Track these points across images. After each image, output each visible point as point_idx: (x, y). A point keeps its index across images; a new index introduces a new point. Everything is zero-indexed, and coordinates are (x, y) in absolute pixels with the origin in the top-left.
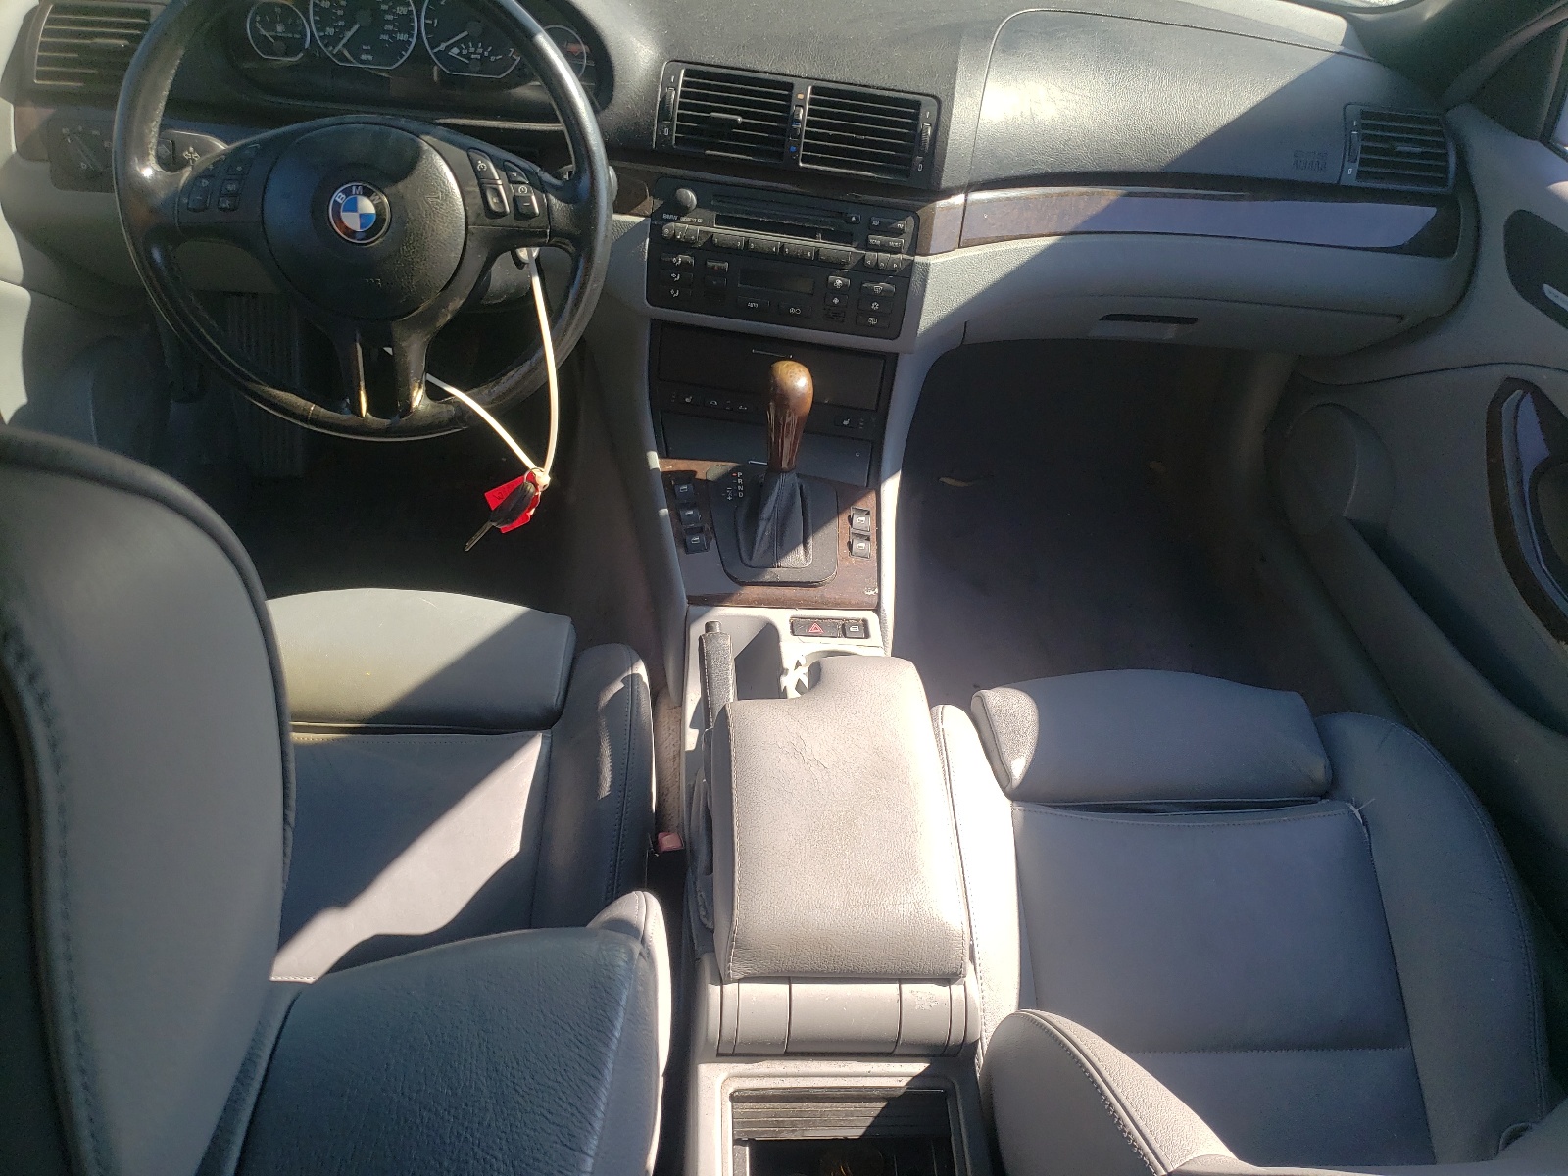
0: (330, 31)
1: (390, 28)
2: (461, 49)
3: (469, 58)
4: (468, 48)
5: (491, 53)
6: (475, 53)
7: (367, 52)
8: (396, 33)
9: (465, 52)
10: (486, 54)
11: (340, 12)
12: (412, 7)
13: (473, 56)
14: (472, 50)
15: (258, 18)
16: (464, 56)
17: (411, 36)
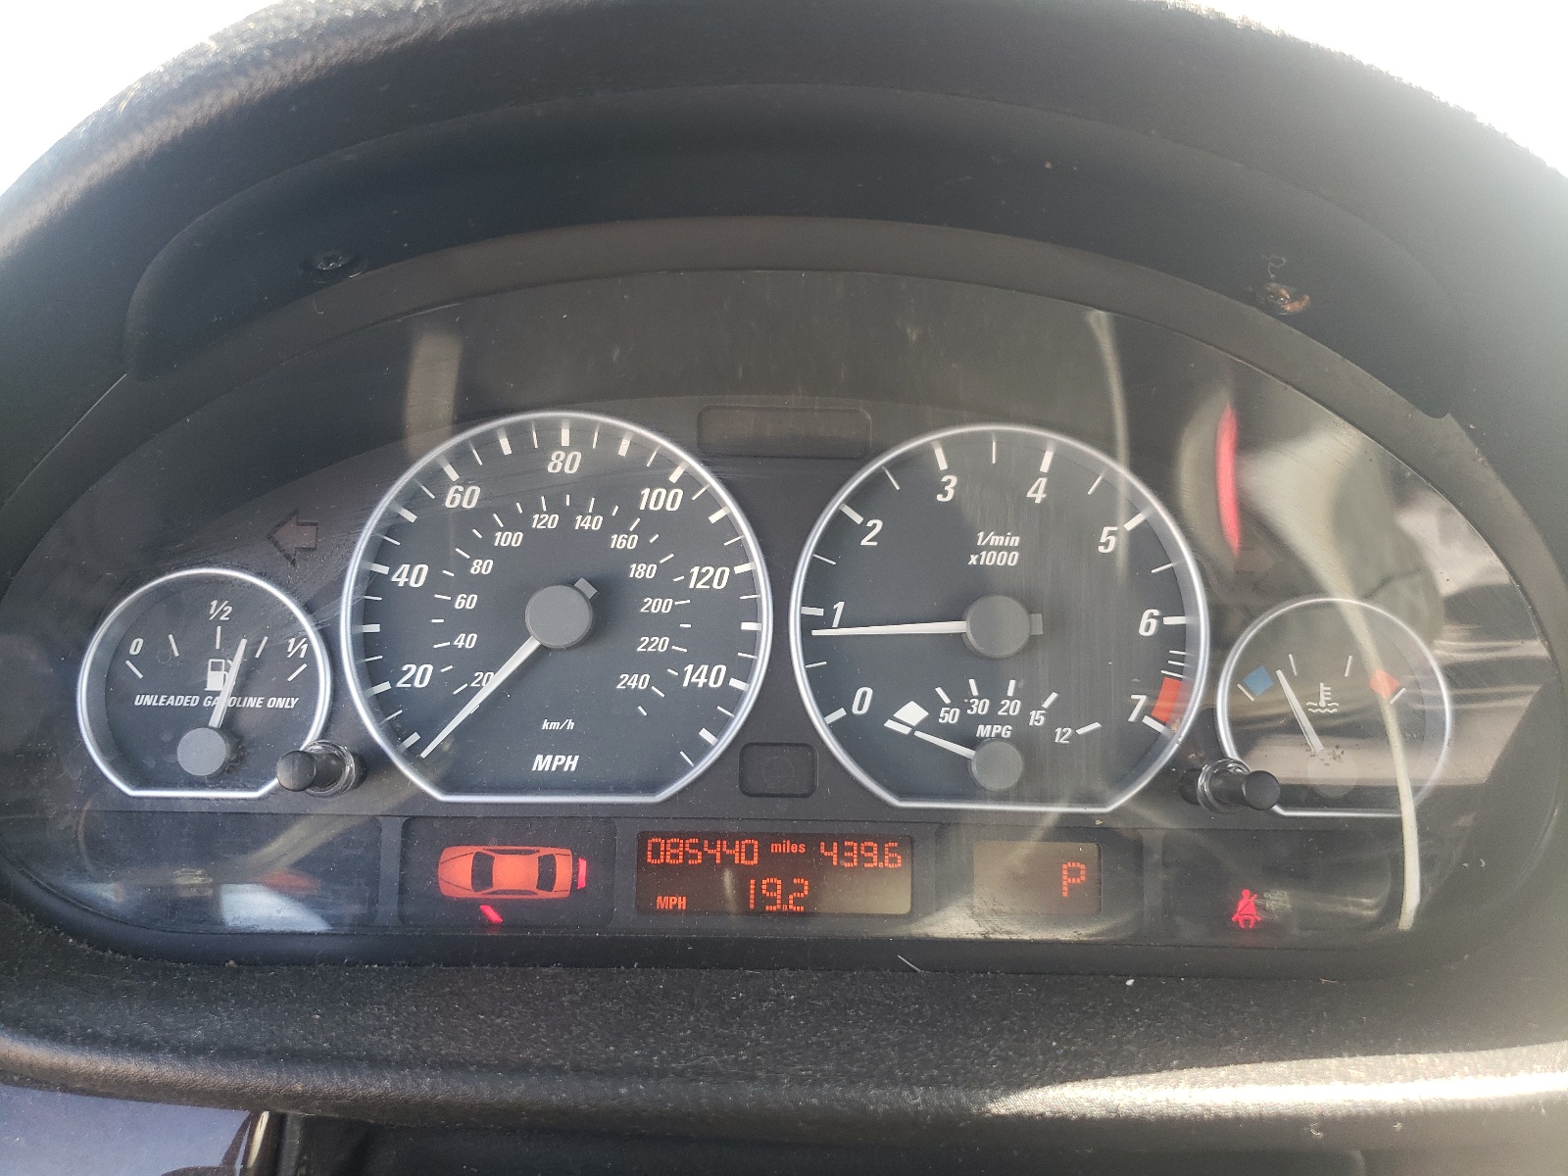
0: (419, 675)
1: (661, 644)
2: (933, 706)
3: (973, 742)
4: (961, 699)
5: (1055, 717)
6: (991, 718)
7: (558, 744)
8: (680, 662)
9: (950, 717)
10: (1037, 718)
11: (466, 602)
12: (757, 564)
13: (983, 731)
14: (980, 707)
15: (136, 646)
16: (947, 732)
17: (745, 671)
